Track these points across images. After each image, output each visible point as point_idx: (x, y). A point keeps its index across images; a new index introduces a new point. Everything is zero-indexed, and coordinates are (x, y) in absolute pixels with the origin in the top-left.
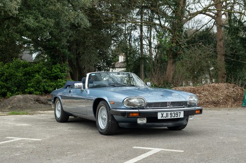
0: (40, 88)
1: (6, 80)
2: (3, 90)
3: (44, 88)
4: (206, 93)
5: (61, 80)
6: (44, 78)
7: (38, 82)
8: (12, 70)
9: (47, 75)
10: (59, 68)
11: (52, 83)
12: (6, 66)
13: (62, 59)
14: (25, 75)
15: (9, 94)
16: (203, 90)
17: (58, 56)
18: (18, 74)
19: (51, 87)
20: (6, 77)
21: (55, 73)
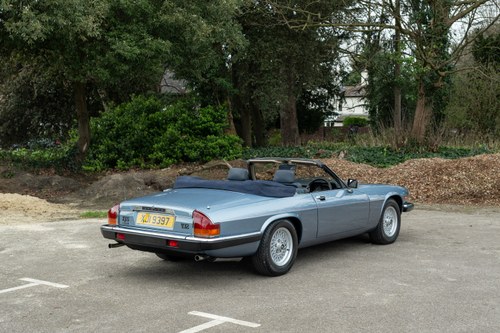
0: (175, 153)
1: (117, 137)
2: (111, 156)
3: (182, 152)
4: (462, 174)
5: (213, 136)
6: (182, 133)
7: (173, 141)
8: (127, 118)
9: (190, 128)
10: (211, 114)
11: (197, 143)
12: (118, 109)
13: (217, 96)
14: (151, 126)
15: (120, 163)
16: (457, 168)
17: (211, 91)
18: (136, 126)
19: (195, 150)
20: (117, 131)
21: (205, 123)
